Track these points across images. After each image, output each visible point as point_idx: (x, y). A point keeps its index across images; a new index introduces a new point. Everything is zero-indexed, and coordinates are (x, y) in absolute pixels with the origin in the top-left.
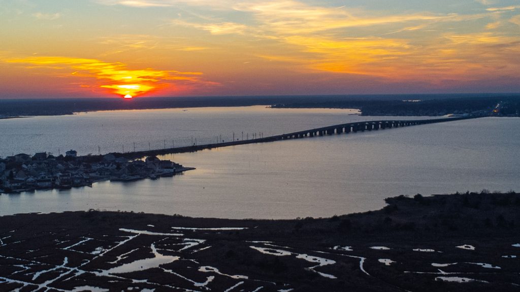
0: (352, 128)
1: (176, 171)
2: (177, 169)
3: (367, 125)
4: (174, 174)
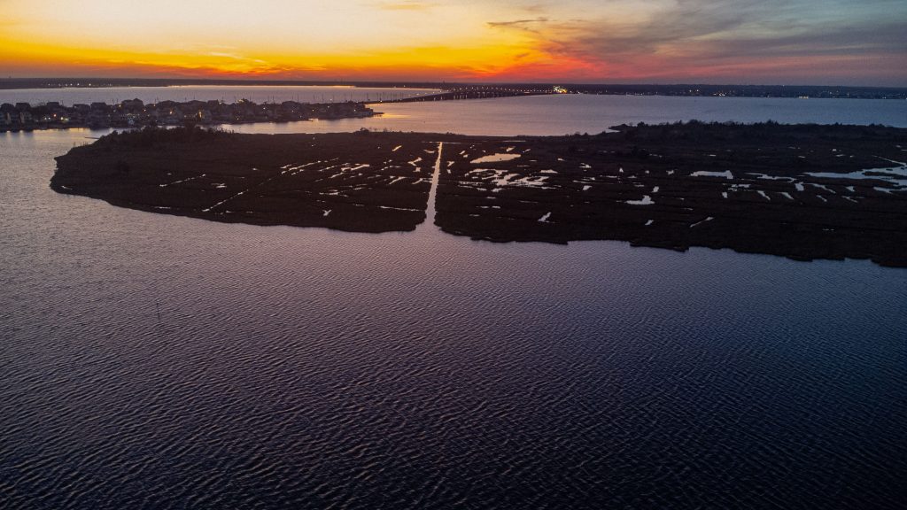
1: (369, 114)
2: (372, 113)
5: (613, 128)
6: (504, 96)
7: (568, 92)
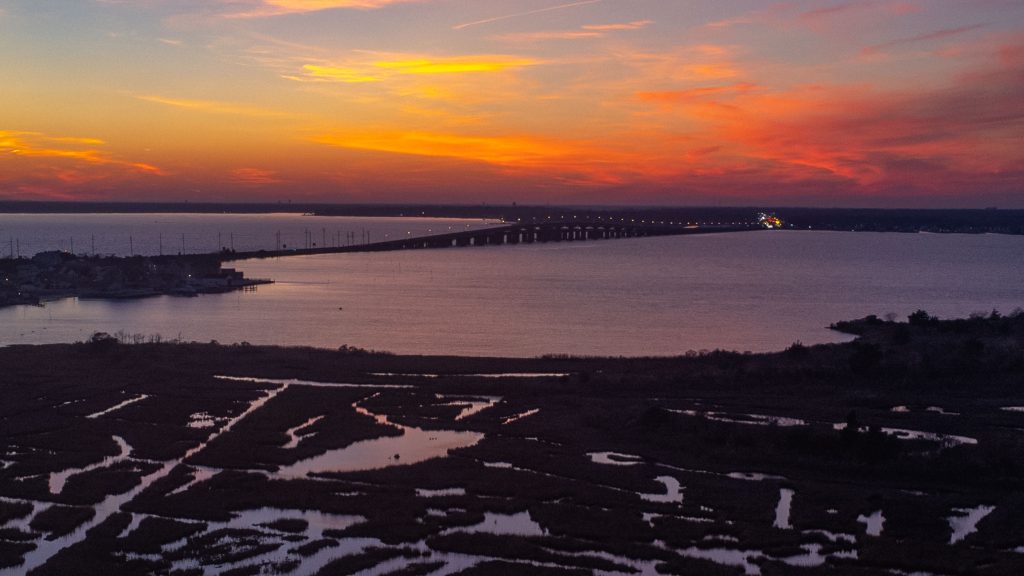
0: (505, 237)
1: (233, 284)
2: (237, 282)
3: (537, 232)
4: (230, 288)
5: (842, 327)
6: (639, 235)
7: (784, 227)
